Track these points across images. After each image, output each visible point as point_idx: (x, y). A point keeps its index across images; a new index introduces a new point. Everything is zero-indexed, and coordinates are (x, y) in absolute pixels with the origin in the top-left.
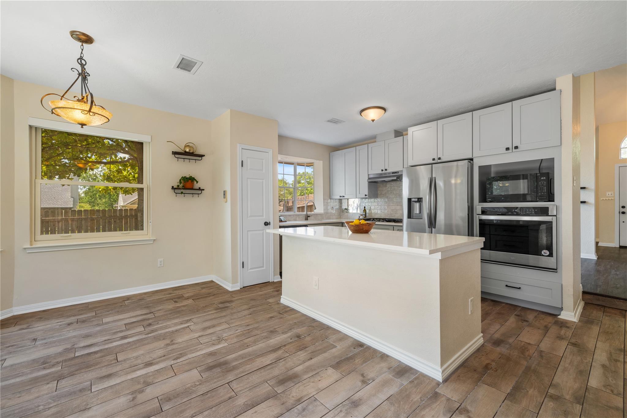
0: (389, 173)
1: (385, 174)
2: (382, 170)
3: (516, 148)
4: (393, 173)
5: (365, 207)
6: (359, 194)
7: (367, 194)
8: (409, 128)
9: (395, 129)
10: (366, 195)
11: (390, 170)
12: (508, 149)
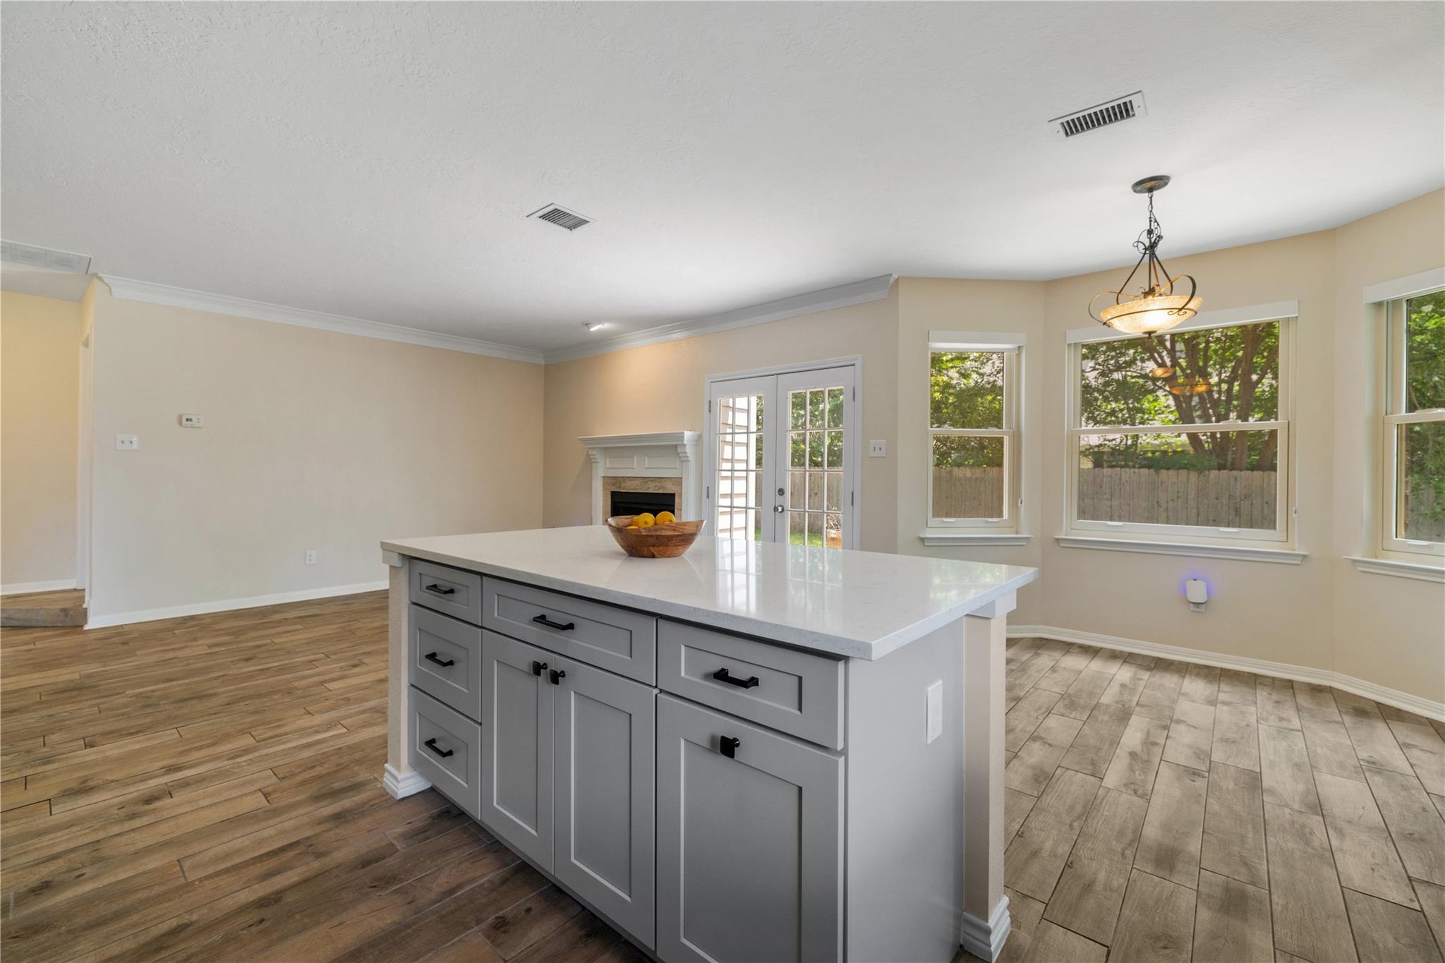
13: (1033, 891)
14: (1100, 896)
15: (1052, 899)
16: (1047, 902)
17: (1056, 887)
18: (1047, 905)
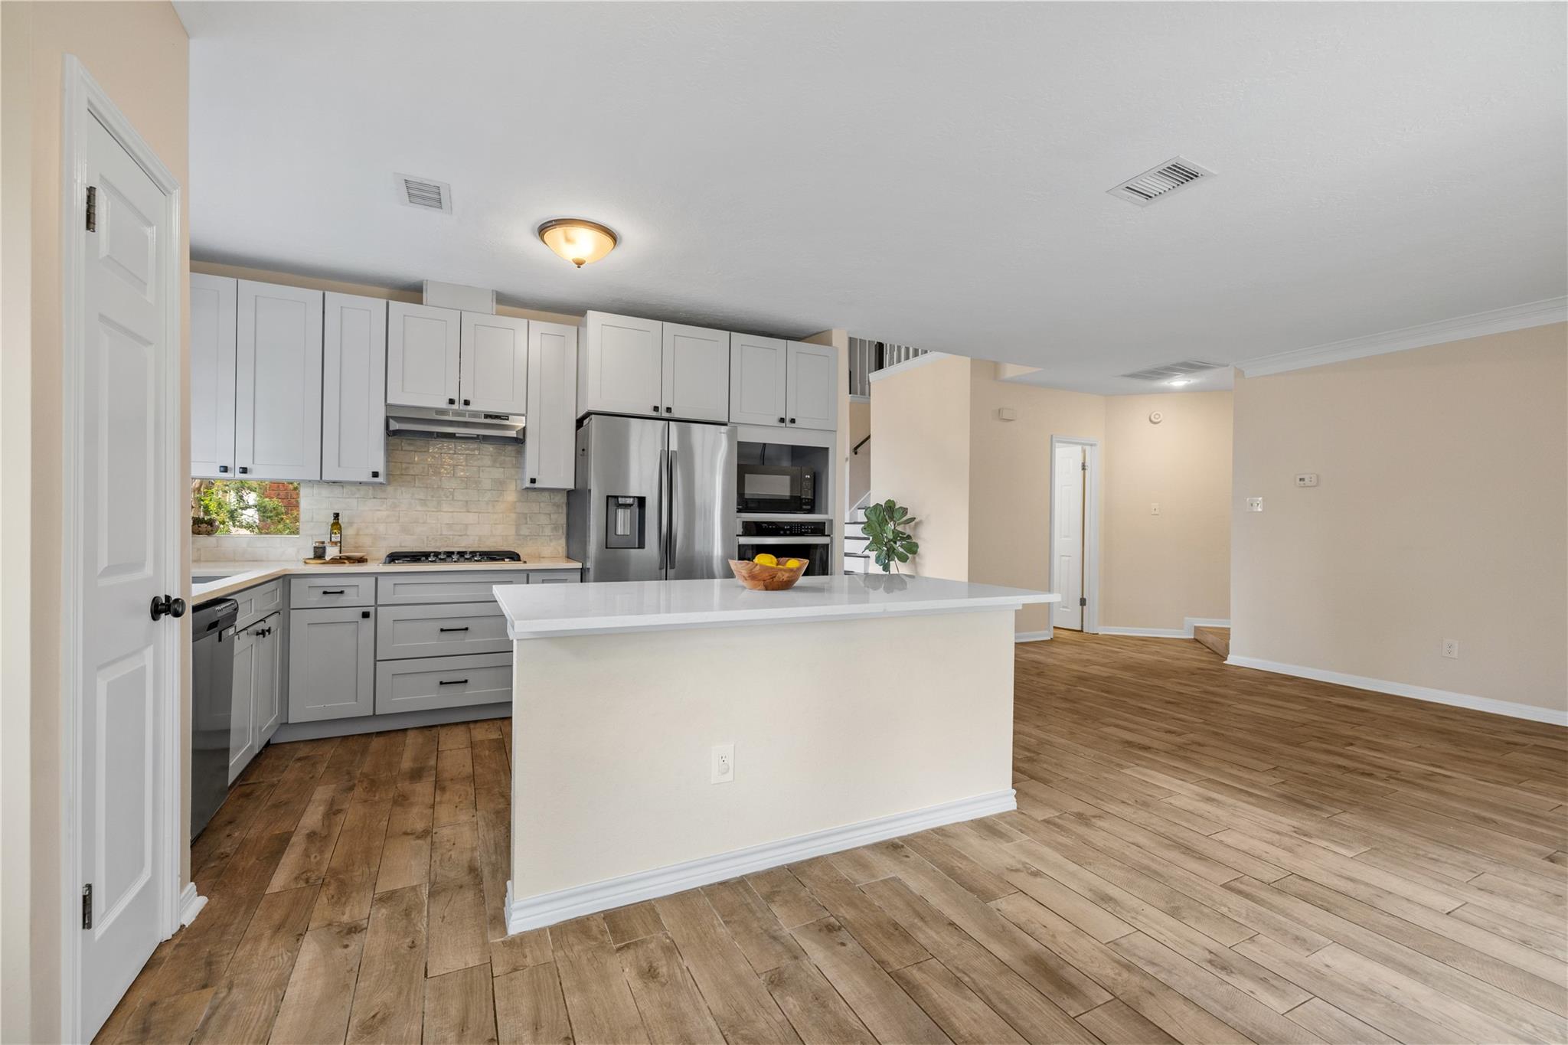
0: (475, 414)
1: (457, 413)
2: (452, 402)
3: (793, 421)
4: (487, 416)
5: (337, 516)
6: (339, 466)
7: (381, 469)
8: (588, 312)
9: (500, 290)
10: (375, 475)
11: (482, 404)
12: (782, 420)
13: (512, 980)
14: (448, 1026)
15: (491, 986)
16: (494, 979)
17: (494, 1001)
18: (493, 977)
